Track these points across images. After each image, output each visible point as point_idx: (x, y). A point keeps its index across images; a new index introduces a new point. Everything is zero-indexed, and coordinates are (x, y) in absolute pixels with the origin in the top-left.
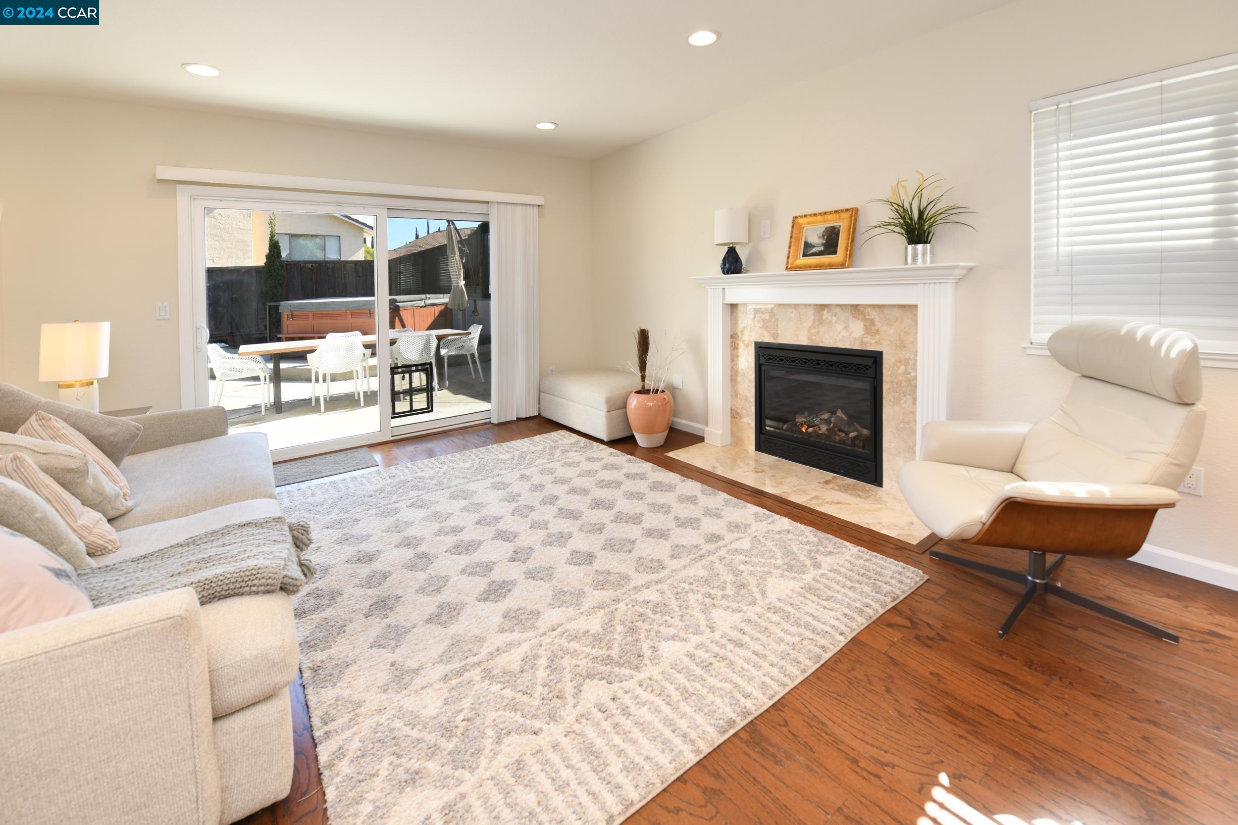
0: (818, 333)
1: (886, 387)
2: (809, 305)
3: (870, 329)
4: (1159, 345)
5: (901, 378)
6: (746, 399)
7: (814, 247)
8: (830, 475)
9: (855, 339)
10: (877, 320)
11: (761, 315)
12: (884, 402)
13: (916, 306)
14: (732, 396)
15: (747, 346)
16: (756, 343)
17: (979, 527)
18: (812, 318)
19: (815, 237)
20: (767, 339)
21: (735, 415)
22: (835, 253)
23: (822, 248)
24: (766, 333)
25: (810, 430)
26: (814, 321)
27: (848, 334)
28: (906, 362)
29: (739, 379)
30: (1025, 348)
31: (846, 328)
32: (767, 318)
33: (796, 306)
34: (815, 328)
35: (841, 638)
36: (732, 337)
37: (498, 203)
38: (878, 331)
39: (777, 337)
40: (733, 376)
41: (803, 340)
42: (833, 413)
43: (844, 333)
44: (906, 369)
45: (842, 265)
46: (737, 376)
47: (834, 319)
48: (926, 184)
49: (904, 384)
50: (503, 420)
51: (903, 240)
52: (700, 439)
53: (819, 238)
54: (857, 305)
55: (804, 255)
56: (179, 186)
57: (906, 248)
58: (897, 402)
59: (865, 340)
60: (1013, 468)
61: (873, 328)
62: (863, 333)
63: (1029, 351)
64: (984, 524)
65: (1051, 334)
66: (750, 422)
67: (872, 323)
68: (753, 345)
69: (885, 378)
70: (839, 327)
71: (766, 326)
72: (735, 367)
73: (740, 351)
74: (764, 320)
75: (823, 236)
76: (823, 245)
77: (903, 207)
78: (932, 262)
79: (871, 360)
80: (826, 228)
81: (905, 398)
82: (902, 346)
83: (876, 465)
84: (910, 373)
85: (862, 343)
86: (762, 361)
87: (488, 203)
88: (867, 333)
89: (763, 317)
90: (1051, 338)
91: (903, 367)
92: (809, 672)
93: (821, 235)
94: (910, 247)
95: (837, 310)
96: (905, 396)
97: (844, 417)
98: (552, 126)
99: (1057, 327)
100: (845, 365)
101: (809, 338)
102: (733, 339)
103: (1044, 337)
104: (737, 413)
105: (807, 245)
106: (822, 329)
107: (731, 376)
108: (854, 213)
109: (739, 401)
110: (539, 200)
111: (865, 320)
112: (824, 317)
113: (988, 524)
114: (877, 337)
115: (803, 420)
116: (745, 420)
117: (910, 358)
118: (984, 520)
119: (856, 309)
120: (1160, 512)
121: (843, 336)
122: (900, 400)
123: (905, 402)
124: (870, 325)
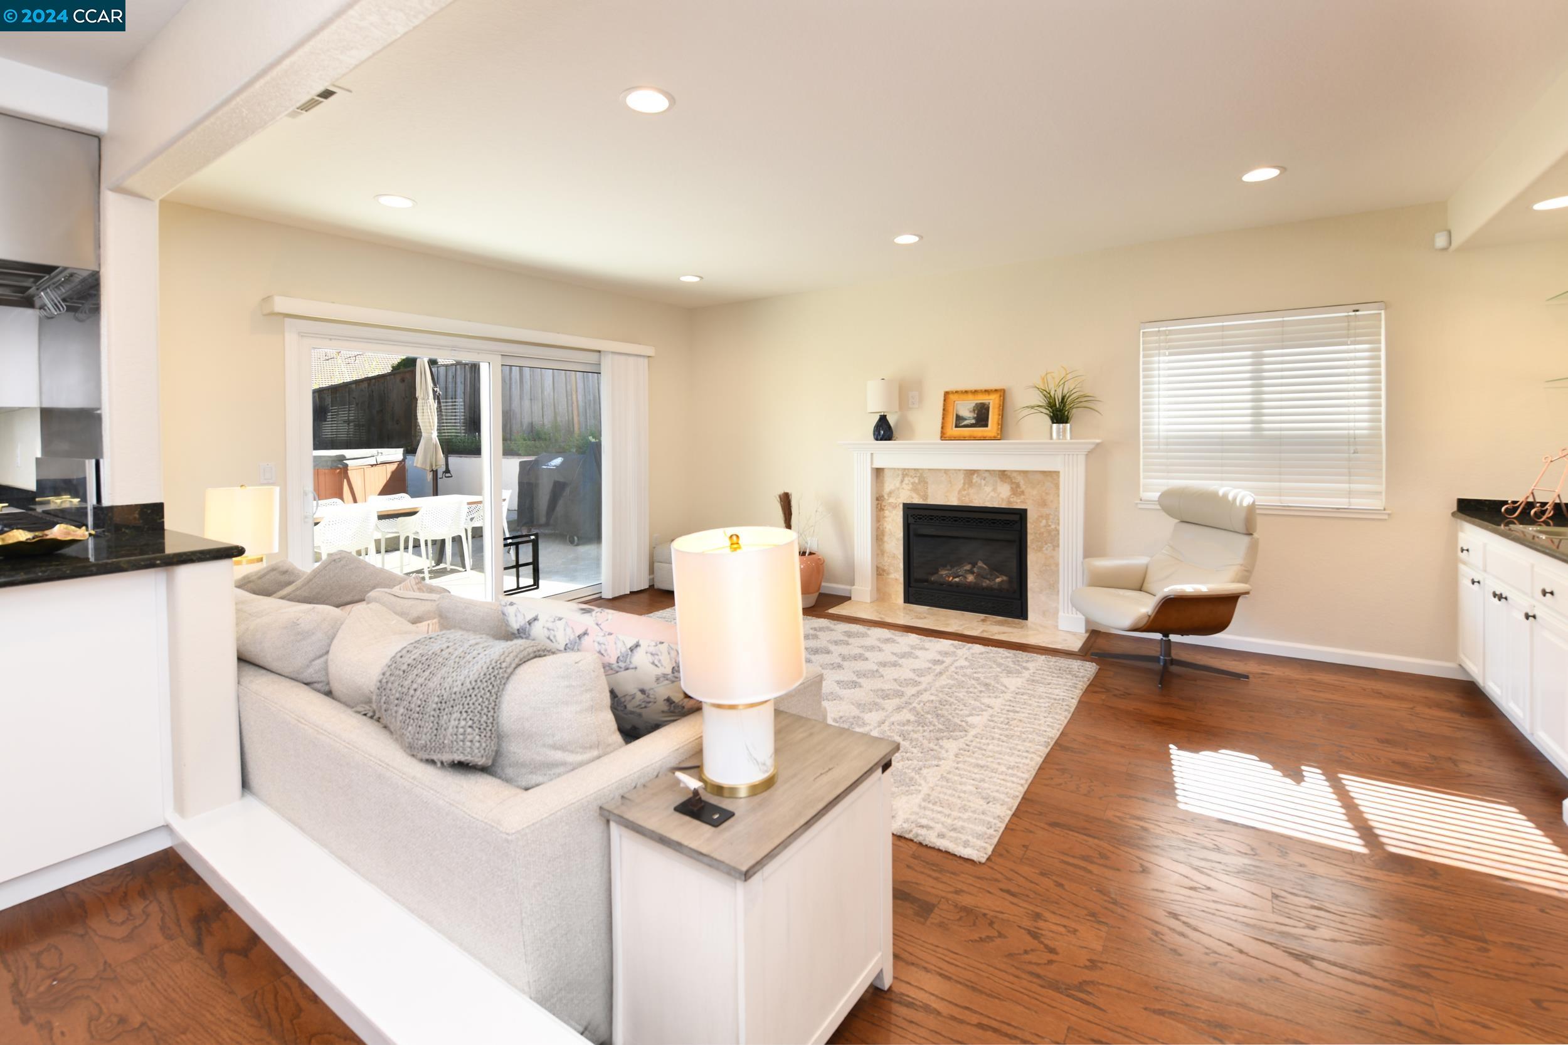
0: (968, 494)
1: (1030, 538)
2: (960, 470)
3: (1016, 490)
4: (1235, 499)
5: (1042, 530)
6: (894, 557)
7: (966, 419)
8: (982, 616)
9: (1003, 499)
10: (1022, 483)
11: (910, 478)
12: (1029, 550)
13: (1059, 472)
14: (878, 555)
15: (895, 507)
16: (904, 505)
17: (1147, 619)
18: (962, 481)
19: (966, 409)
20: (917, 500)
21: (880, 572)
22: (986, 425)
23: (973, 421)
24: (914, 495)
25: (957, 580)
26: (964, 484)
27: (996, 495)
28: (1047, 517)
29: (886, 538)
30: (1137, 504)
31: (994, 490)
32: (917, 481)
33: (946, 471)
34: (965, 490)
35: (1073, 701)
36: (877, 499)
37: (613, 353)
38: (1023, 493)
39: (927, 498)
40: (879, 536)
41: (953, 501)
42: (974, 565)
43: (992, 494)
44: (1047, 522)
45: (995, 439)
46: (883, 535)
47: (983, 482)
48: (1069, 377)
49: (1045, 535)
50: (617, 595)
51: (1048, 420)
52: (849, 598)
53: (970, 412)
54: (1004, 471)
55: (956, 427)
56: (287, 320)
57: (1051, 427)
58: (1040, 549)
59: (1012, 500)
60: (1141, 587)
61: (1019, 490)
62: (1009, 494)
63: (1140, 506)
64: (1150, 616)
65: (1160, 494)
66: (898, 577)
67: (1018, 485)
68: (901, 506)
69: (1029, 531)
70: (988, 489)
71: (915, 489)
72: (881, 527)
73: (887, 513)
74: (913, 484)
75: (974, 410)
76: (974, 418)
77: (1049, 394)
78: (1071, 439)
79: (1018, 516)
80: (976, 404)
81: (1046, 546)
82: (1043, 503)
83: (1022, 603)
84: (1050, 526)
85: (1009, 502)
86: (911, 520)
87: (599, 352)
88: (1014, 494)
89: (912, 480)
90: (1161, 495)
91: (1044, 521)
92: (1069, 718)
93: (972, 410)
94: (1055, 426)
95: (987, 475)
96: (1046, 544)
97: (985, 566)
98: (697, 279)
99: (1164, 488)
100: (994, 522)
101: (959, 499)
102: (879, 502)
103: (1155, 495)
104: (884, 571)
105: (959, 418)
106: (971, 491)
107: (877, 536)
108: (1002, 393)
109: (886, 559)
110: (649, 351)
111: (1012, 483)
112: (974, 481)
113: (1152, 617)
114: (1022, 497)
115: (947, 572)
116: (892, 576)
117: (1050, 514)
118: (1150, 613)
119: (1003, 475)
120: (1240, 601)
121: (992, 497)
122: (1042, 547)
123: (1047, 549)
124: (1016, 488)
